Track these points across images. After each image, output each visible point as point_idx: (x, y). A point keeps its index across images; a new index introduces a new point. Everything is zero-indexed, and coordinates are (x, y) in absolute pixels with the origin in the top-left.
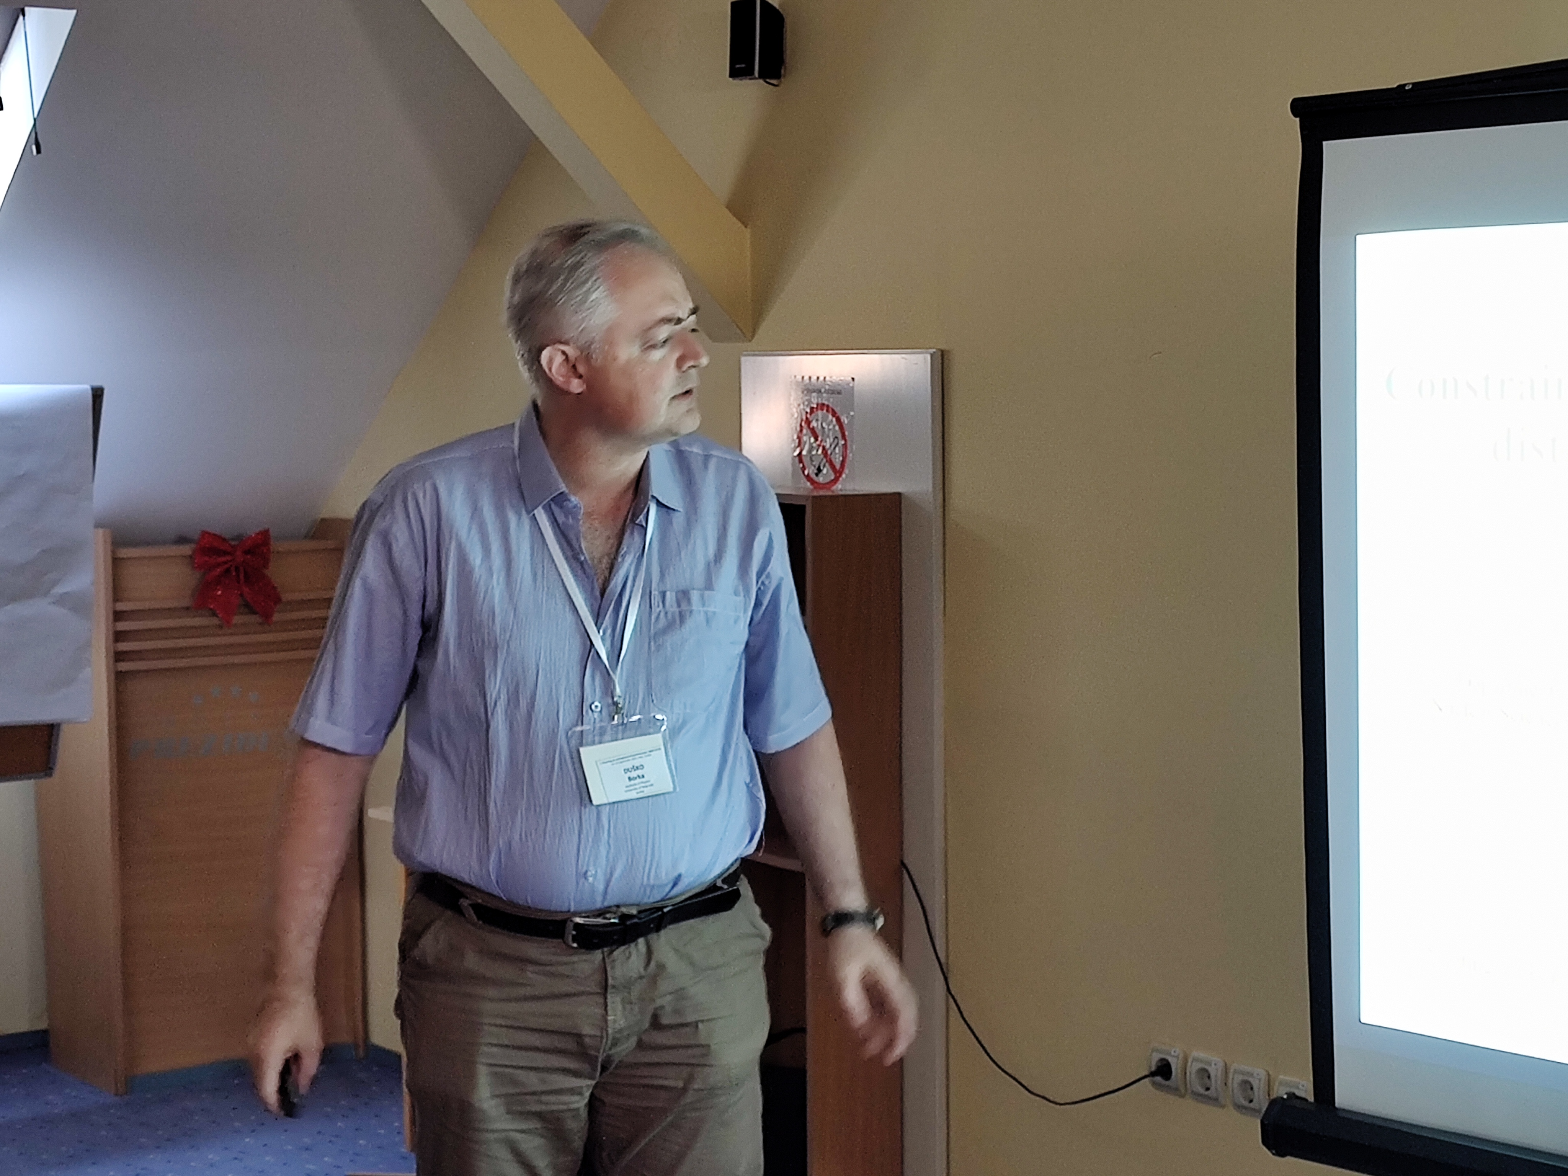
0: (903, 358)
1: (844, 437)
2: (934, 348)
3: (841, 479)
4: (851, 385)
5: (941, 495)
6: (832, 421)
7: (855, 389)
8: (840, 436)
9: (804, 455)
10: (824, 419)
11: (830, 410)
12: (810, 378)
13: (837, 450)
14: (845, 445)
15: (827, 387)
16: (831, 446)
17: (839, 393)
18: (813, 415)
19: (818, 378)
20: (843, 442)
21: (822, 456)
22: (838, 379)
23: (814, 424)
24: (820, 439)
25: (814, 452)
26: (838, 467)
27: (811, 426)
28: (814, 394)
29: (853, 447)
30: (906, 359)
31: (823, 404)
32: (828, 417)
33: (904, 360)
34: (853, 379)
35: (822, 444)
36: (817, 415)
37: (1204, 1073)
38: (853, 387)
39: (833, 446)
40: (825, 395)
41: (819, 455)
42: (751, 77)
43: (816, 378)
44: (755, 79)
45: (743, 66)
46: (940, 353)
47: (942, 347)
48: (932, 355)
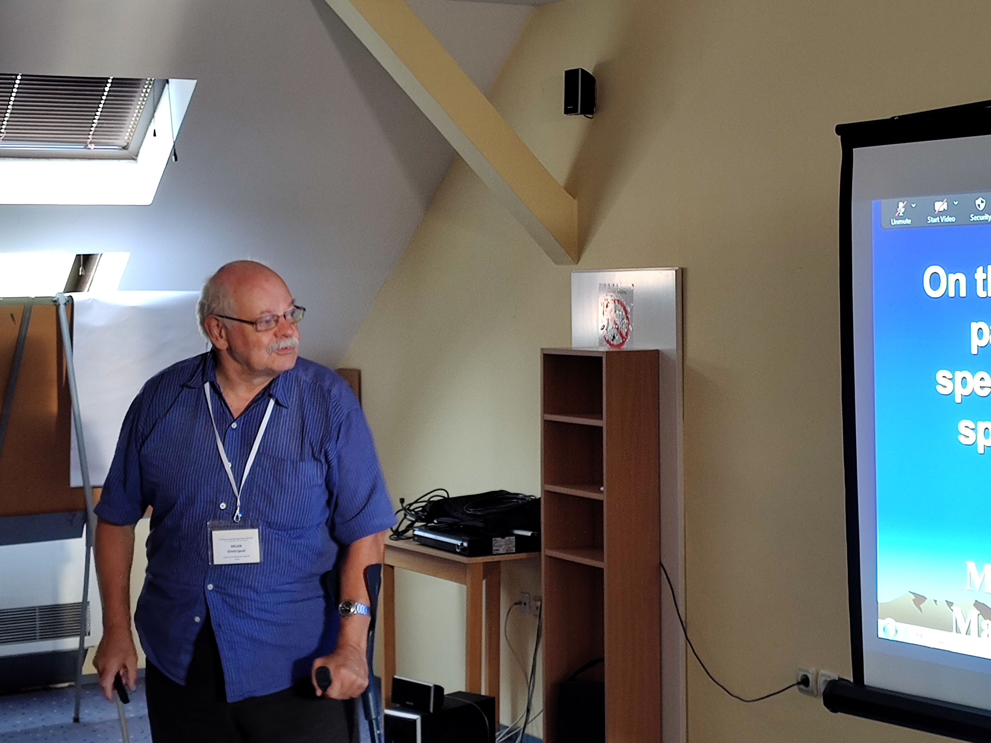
0: (660, 272)
1: (628, 318)
2: (677, 267)
3: (626, 342)
4: (632, 288)
5: (681, 351)
6: (621, 309)
7: (634, 290)
8: (625, 318)
11: (621, 303)
12: (609, 285)
13: (624, 326)
14: (628, 323)
15: (619, 290)
16: (620, 323)
17: (625, 293)
19: (614, 285)
20: (627, 321)
22: (624, 285)
26: (624, 335)
29: (632, 324)
32: (618, 307)
34: (633, 285)
40: (617, 294)
41: (615, 329)
42: (577, 113)
43: (612, 285)
44: (578, 114)
45: (572, 107)
46: (680, 270)
47: (682, 266)
48: (676, 271)
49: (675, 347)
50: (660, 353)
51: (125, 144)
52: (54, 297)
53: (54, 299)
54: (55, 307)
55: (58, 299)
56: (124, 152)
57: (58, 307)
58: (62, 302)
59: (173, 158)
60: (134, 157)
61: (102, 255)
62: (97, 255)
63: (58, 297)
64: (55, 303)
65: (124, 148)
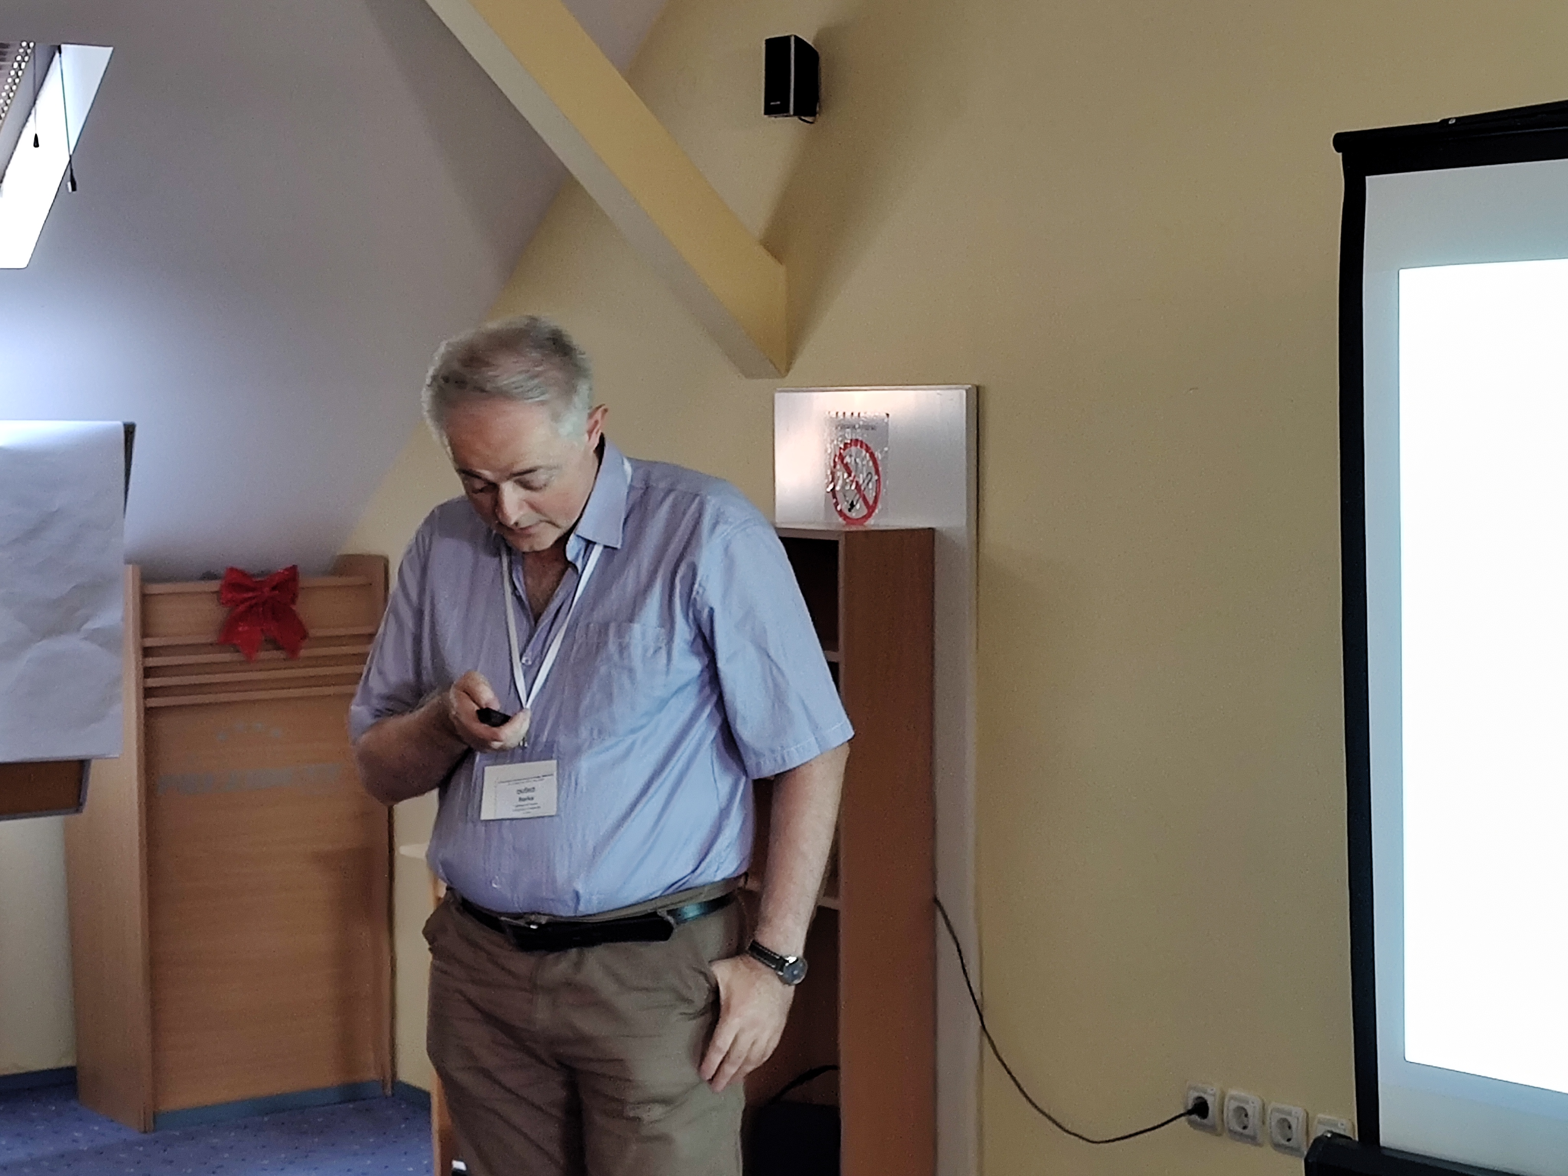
0: (938, 394)
1: (878, 472)
2: (968, 384)
3: (874, 514)
4: (886, 420)
5: (974, 530)
6: (865, 456)
7: (890, 424)
8: (873, 472)
9: (838, 491)
10: (858, 455)
11: (864, 447)
12: (844, 414)
13: (870, 485)
14: (878, 481)
15: (861, 423)
16: (864, 481)
17: (873, 429)
18: (847, 450)
19: (852, 414)
20: (876, 477)
21: (856, 491)
22: (872, 415)
23: (847, 459)
24: (853, 475)
25: (848, 488)
26: (871, 502)
27: (845, 462)
28: (848, 430)
29: (886, 483)
30: (941, 395)
31: (857, 440)
32: (862, 452)
33: (939, 396)
34: (888, 415)
35: (855, 480)
36: (850, 451)
37: (1242, 1113)
38: (887, 423)
39: (866, 482)
40: (858, 431)
41: (853, 490)
42: (785, 114)
43: (850, 414)
44: (790, 116)
45: (779, 103)
46: (975, 389)
47: (977, 383)
48: (967, 391)
49: (964, 524)
50: (936, 534)
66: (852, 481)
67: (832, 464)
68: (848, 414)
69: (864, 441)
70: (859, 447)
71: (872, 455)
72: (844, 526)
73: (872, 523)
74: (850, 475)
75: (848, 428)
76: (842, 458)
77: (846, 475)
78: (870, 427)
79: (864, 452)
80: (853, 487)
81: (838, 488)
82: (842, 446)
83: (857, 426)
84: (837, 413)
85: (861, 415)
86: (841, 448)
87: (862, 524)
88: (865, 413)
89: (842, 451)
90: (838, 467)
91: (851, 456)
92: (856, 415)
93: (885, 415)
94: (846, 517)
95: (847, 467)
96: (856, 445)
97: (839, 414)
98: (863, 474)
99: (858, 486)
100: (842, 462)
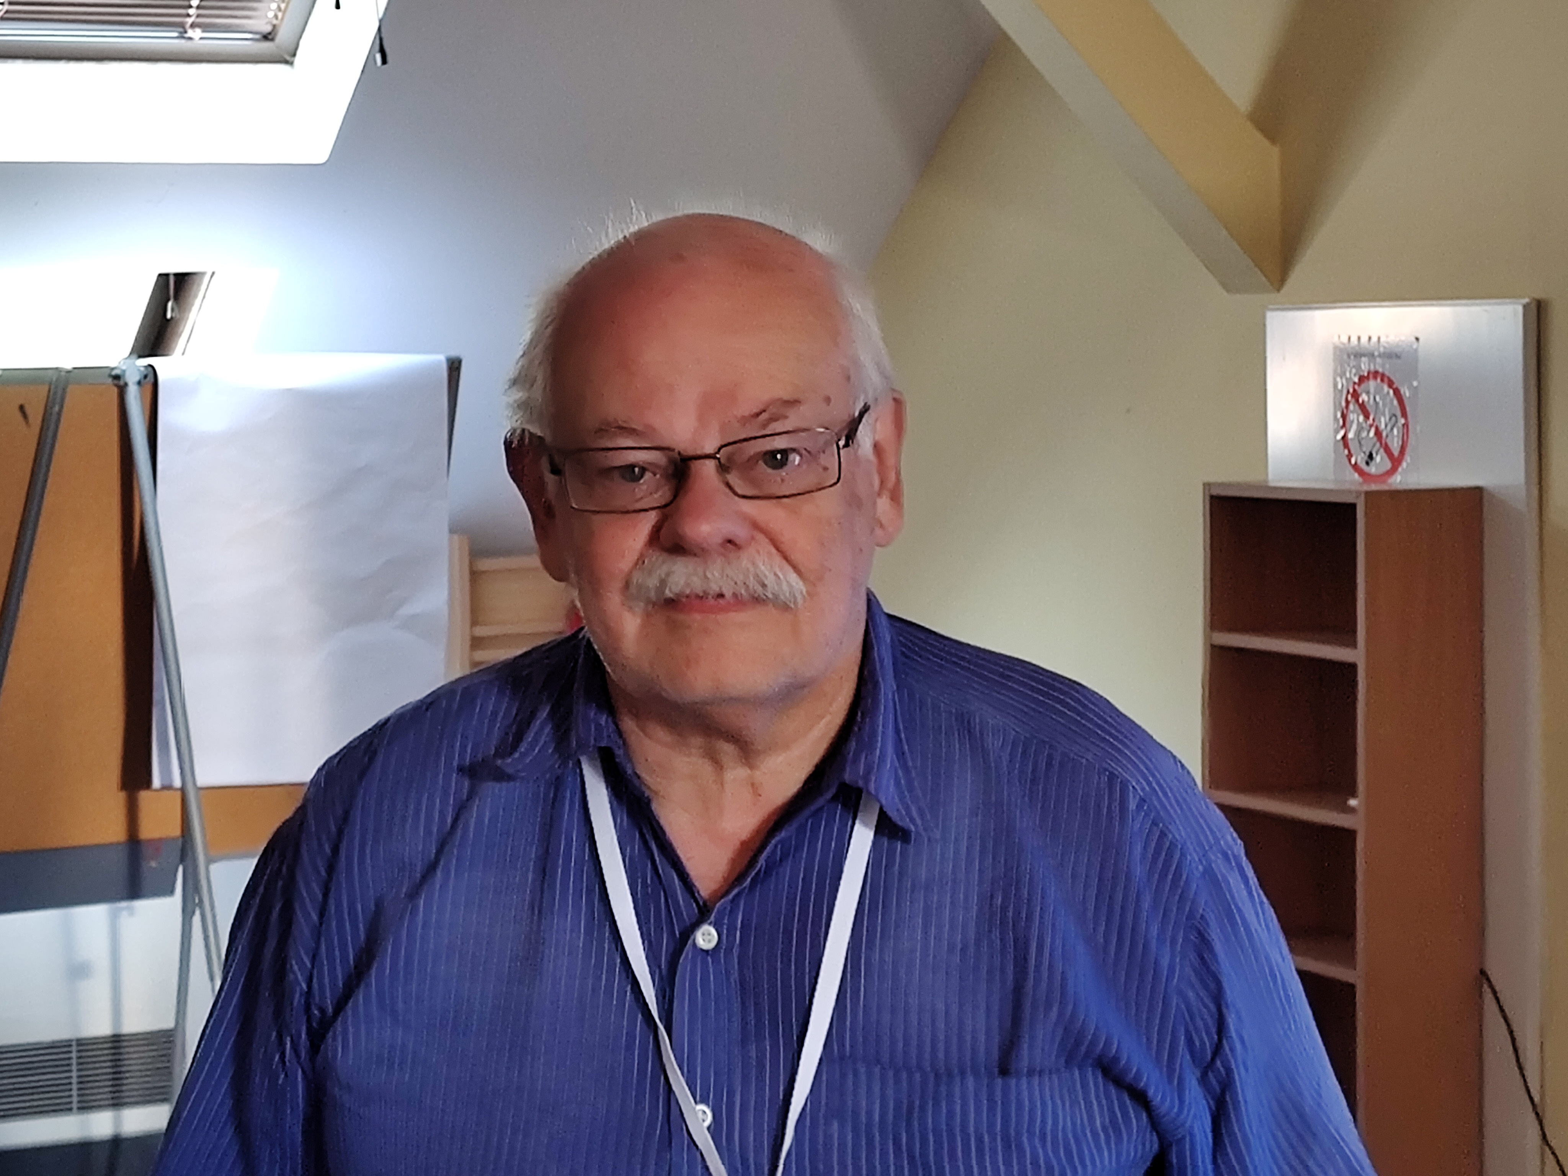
0: (1483, 311)
1: (1404, 414)
2: (1524, 297)
3: (1400, 469)
4: (1415, 347)
5: (1535, 492)
6: (1388, 393)
7: (1420, 350)
8: (1399, 414)
9: (1351, 439)
10: (1378, 391)
11: (1386, 380)
12: (1359, 338)
13: (1395, 431)
14: (1406, 425)
15: (1382, 350)
16: (1386, 426)
17: (1398, 356)
18: (1363, 386)
19: (1370, 338)
20: (1403, 421)
21: (1375, 439)
22: (1398, 339)
23: (1364, 397)
24: (1371, 418)
25: (1364, 434)
26: (1396, 453)
27: (1361, 401)
28: (1363, 359)
29: (1416, 428)
30: (1486, 312)
31: (1376, 373)
32: (1382, 389)
33: (1484, 314)
34: (1417, 339)
35: (1375, 424)
36: (1369, 386)
38: (1416, 350)
39: (1389, 428)
40: (1378, 360)
41: (1372, 438)
43: (1367, 338)
46: (1539, 304)
47: (1538, 295)
48: (1525, 307)
49: (1521, 479)
50: (1485, 494)
51: (268, 29)
52: (113, 369)
53: (114, 373)
54: (116, 390)
55: (124, 371)
56: (266, 46)
57: (122, 390)
58: (132, 379)
59: (378, 57)
60: (288, 58)
61: (213, 273)
62: (203, 274)
63: (124, 368)
64: (117, 380)
65: (267, 37)
66: (1371, 426)
67: (1344, 404)
68: (1364, 340)
69: (1387, 373)
70: (1379, 380)
71: (1397, 392)
72: (1361, 484)
73: (1399, 481)
74: (1367, 417)
75: (1364, 355)
76: (1356, 395)
77: (1361, 418)
78: (1392, 355)
79: (1386, 388)
80: (1372, 434)
81: (1351, 435)
82: (1356, 380)
83: (1376, 354)
84: (1349, 338)
85: (1382, 340)
86: (1355, 383)
87: (1384, 482)
88: (1387, 337)
89: (1356, 387)
90: (1351, 407)
91: (1368, 393)
92: (1374, 339)
93: (1414, 340)
94: (1361, 473)
95: (1363, 408)
96: (1375, 378)
97: (1352, 339)
98: (1384, 416)
99: (1378, 433)
100: (1357, 401)
